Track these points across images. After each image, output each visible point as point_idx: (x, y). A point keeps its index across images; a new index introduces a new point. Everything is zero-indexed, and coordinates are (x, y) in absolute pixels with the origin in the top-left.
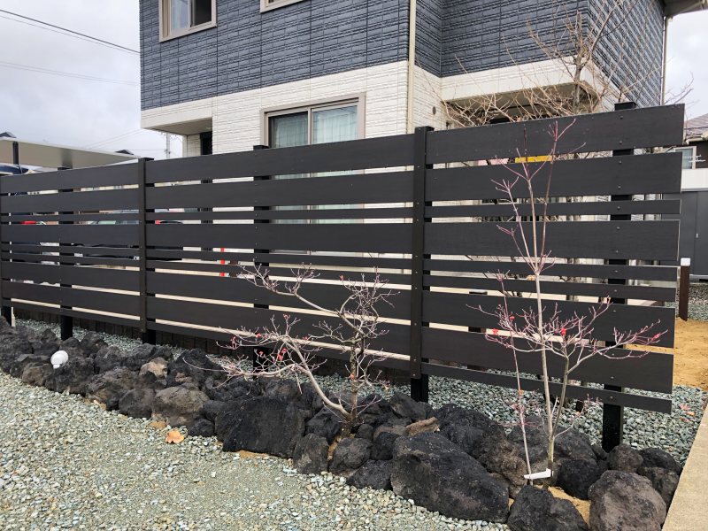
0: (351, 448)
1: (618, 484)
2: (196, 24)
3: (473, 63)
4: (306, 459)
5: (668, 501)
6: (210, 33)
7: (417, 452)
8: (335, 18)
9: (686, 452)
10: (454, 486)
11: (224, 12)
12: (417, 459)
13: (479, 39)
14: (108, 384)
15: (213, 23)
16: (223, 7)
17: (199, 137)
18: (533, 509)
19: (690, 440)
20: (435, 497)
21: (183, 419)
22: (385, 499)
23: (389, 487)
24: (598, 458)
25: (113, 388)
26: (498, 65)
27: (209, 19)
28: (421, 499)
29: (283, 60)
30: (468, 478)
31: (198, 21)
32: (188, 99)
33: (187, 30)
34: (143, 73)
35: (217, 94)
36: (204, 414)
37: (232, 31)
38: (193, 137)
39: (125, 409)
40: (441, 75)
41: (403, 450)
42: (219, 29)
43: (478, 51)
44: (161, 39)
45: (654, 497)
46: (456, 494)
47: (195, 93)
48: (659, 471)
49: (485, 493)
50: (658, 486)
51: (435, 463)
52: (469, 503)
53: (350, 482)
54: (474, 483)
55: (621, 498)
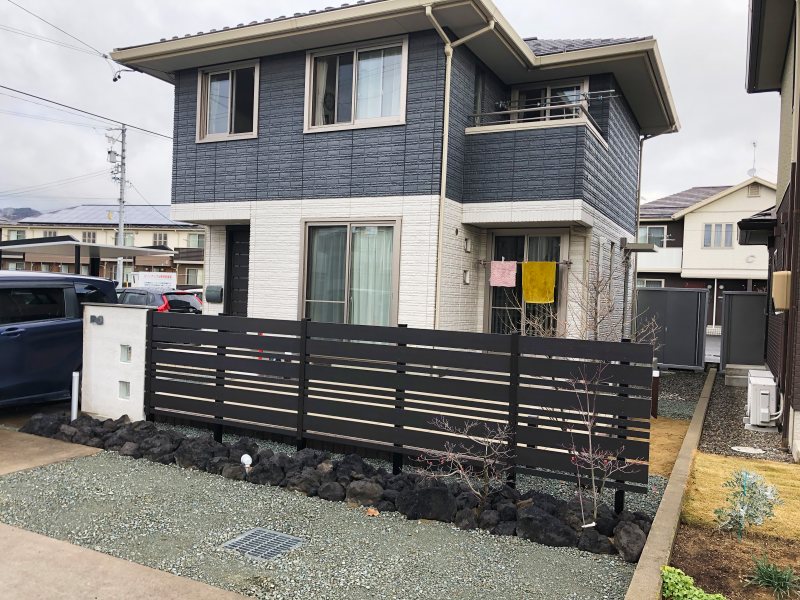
0: (491, 516)
1: (626, 527)
2: (236, 132)
3: (491, 195)
4: (466, 522)
5: (647, 534)
6: (251, 143)
7: (530, 516)
8: (375, 150)
9: (655, 514)
10: (551, 531)
11: (265, 127)
12: (530, 519)
13: (496, 175)
14: (306, 479)
15: (254, 134)
16: (264, 122)
17: (224, 228)
18: (590, 540)
19: (657, 507)
20: (542, 537)
21: (371, 501)
22: (516, 540)
23: (515, 534)
24: (614, 517)
25: (308, 481)
26: (512, 199)
27: (251, 130)
28: (535, 538)
29: (324, 179)
30: (558, 528)
31: (238, 130)
32: (225, 199)
33: (225, 136)
34: (175, 168)
35: (256, 199)
36: (384, 498)
37: (274, 144)
38: (218, 228)
39: (326, 495)
40: (462, 201)
41: (523, 515)
42: (261, 140)
43: (495, 185)
44: (198, 141)
45: (641, 532)
46: (553, 535)
47: (232, 195)
48: (642, 522)
49: (566, 534)
50: (642, 528)
51: (540, 521)
52: (560, 539)
53: (492, 533)
54: (561, 530)
55: (628, 532)
